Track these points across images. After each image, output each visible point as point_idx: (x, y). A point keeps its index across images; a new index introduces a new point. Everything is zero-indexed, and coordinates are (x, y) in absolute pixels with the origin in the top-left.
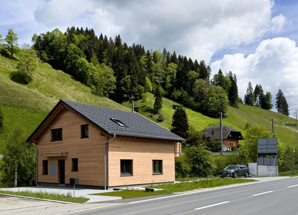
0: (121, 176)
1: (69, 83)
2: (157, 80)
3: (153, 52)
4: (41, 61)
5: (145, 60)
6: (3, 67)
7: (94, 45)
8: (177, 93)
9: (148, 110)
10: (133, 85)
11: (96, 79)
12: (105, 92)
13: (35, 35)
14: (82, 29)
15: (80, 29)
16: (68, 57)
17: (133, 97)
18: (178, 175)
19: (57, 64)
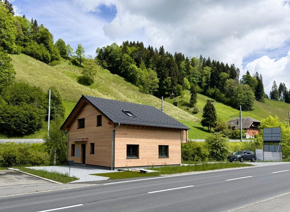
0: (127, 159)
1: (122, 84)
2: (194, 80)
3: (191, 58)
4: (102, 68)
5: (185, 64)
6: (72, 72)
7: (142, 54)
8: (211, 91)
9: (185, 104)
10: (173, 84)
11: (143, 80)
12: (151, 90)
13: (98, 49)
14: (134, 42)
15: (132, 42)
16: (122, 64)
17: (173, 94)
18: (198, 158)
19: (114, 70)
